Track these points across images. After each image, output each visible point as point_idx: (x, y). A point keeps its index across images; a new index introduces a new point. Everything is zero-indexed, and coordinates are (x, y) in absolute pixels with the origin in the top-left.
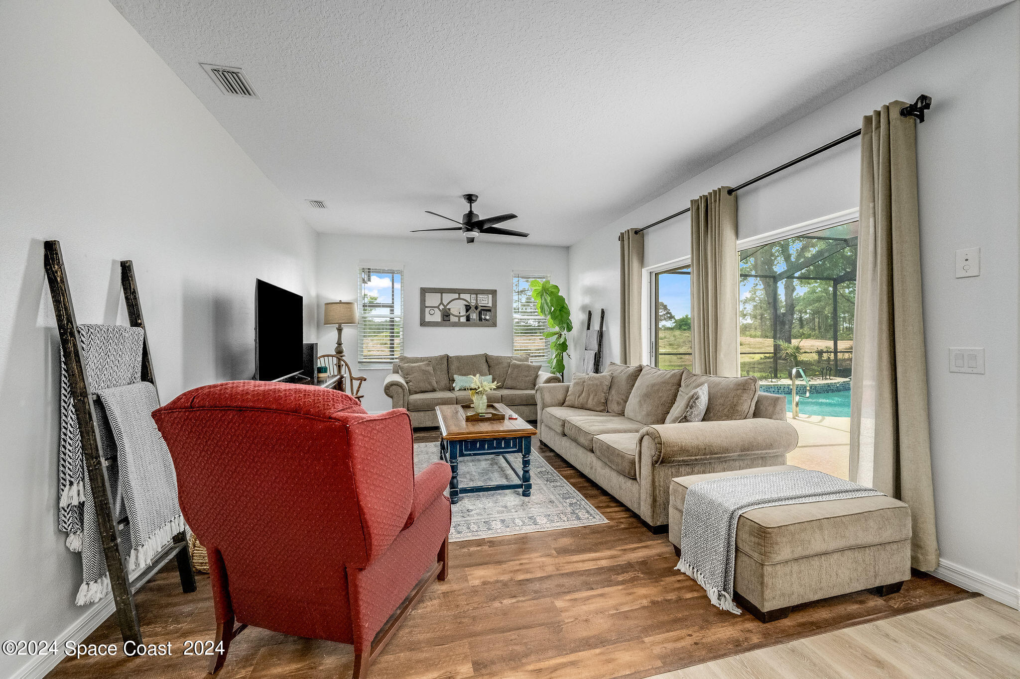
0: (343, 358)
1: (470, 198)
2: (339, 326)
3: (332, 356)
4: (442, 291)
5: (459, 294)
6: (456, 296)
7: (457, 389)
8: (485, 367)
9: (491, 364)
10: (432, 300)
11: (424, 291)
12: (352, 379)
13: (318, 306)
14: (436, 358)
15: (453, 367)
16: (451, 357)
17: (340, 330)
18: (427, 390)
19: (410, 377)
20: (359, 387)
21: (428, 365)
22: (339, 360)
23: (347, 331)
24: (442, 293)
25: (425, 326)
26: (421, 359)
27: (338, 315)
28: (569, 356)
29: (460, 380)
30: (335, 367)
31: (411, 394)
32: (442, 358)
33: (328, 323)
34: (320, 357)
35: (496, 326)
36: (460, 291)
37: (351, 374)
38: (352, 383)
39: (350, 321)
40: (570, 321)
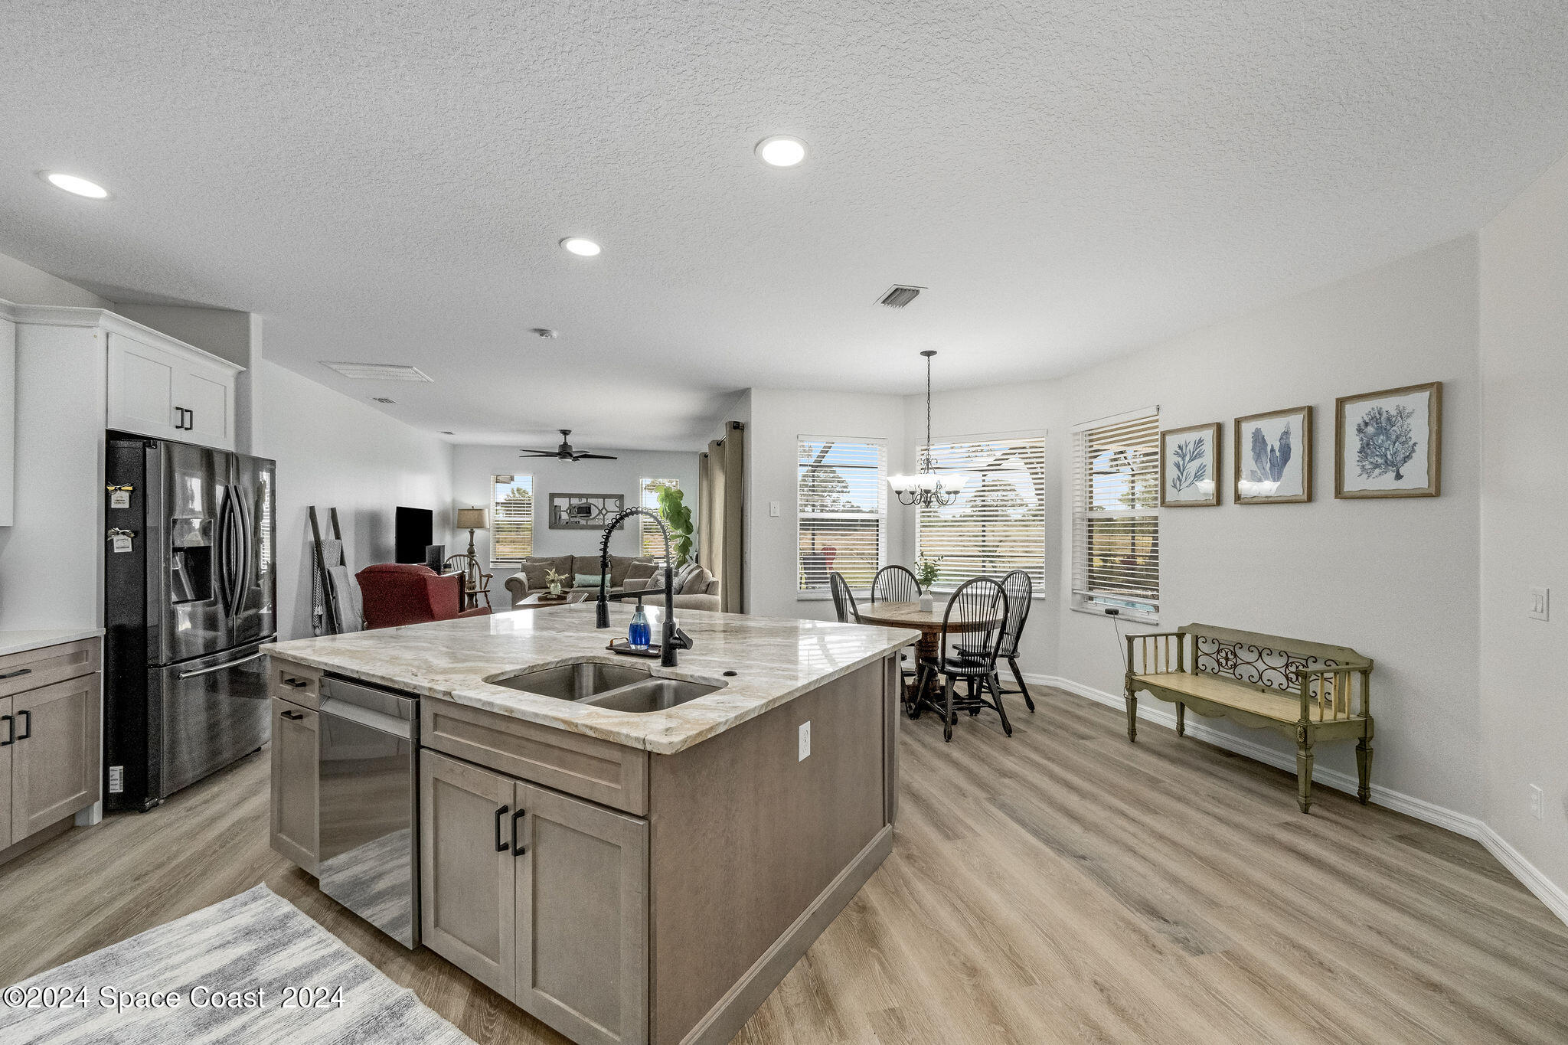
0: (475, 558)
2: (471, 529)
3: (464, 556)
4: (570, 496)
5: (588, 498)
6: (584, 500)
7: (576, 586)
9: (613, 564)
11: (552, 496)
12: (481, 576)
13: (453, 509)
14: (560, 559)
15: (575, 567)
16: (575, 558)
17: (472, 533)
19: (531, 575)
20: (486, 584)
21: (553, 564)
22: (471, 560)
23: (478, 532)
24: (570, 498)
25: (553, 529)
26: (546, 560)
27: (469, 520)
28: (691, 557)
29: (579, 578)
30: (467, 566)
31: (530, 588)
32: (566, 558)
33: (460, 526)
34: (452, 557)
35: (623, 529)
36: (588, 496)
37: (480, 572)
38: (481, 581)
39: (481, 526)
40: (690, 523)
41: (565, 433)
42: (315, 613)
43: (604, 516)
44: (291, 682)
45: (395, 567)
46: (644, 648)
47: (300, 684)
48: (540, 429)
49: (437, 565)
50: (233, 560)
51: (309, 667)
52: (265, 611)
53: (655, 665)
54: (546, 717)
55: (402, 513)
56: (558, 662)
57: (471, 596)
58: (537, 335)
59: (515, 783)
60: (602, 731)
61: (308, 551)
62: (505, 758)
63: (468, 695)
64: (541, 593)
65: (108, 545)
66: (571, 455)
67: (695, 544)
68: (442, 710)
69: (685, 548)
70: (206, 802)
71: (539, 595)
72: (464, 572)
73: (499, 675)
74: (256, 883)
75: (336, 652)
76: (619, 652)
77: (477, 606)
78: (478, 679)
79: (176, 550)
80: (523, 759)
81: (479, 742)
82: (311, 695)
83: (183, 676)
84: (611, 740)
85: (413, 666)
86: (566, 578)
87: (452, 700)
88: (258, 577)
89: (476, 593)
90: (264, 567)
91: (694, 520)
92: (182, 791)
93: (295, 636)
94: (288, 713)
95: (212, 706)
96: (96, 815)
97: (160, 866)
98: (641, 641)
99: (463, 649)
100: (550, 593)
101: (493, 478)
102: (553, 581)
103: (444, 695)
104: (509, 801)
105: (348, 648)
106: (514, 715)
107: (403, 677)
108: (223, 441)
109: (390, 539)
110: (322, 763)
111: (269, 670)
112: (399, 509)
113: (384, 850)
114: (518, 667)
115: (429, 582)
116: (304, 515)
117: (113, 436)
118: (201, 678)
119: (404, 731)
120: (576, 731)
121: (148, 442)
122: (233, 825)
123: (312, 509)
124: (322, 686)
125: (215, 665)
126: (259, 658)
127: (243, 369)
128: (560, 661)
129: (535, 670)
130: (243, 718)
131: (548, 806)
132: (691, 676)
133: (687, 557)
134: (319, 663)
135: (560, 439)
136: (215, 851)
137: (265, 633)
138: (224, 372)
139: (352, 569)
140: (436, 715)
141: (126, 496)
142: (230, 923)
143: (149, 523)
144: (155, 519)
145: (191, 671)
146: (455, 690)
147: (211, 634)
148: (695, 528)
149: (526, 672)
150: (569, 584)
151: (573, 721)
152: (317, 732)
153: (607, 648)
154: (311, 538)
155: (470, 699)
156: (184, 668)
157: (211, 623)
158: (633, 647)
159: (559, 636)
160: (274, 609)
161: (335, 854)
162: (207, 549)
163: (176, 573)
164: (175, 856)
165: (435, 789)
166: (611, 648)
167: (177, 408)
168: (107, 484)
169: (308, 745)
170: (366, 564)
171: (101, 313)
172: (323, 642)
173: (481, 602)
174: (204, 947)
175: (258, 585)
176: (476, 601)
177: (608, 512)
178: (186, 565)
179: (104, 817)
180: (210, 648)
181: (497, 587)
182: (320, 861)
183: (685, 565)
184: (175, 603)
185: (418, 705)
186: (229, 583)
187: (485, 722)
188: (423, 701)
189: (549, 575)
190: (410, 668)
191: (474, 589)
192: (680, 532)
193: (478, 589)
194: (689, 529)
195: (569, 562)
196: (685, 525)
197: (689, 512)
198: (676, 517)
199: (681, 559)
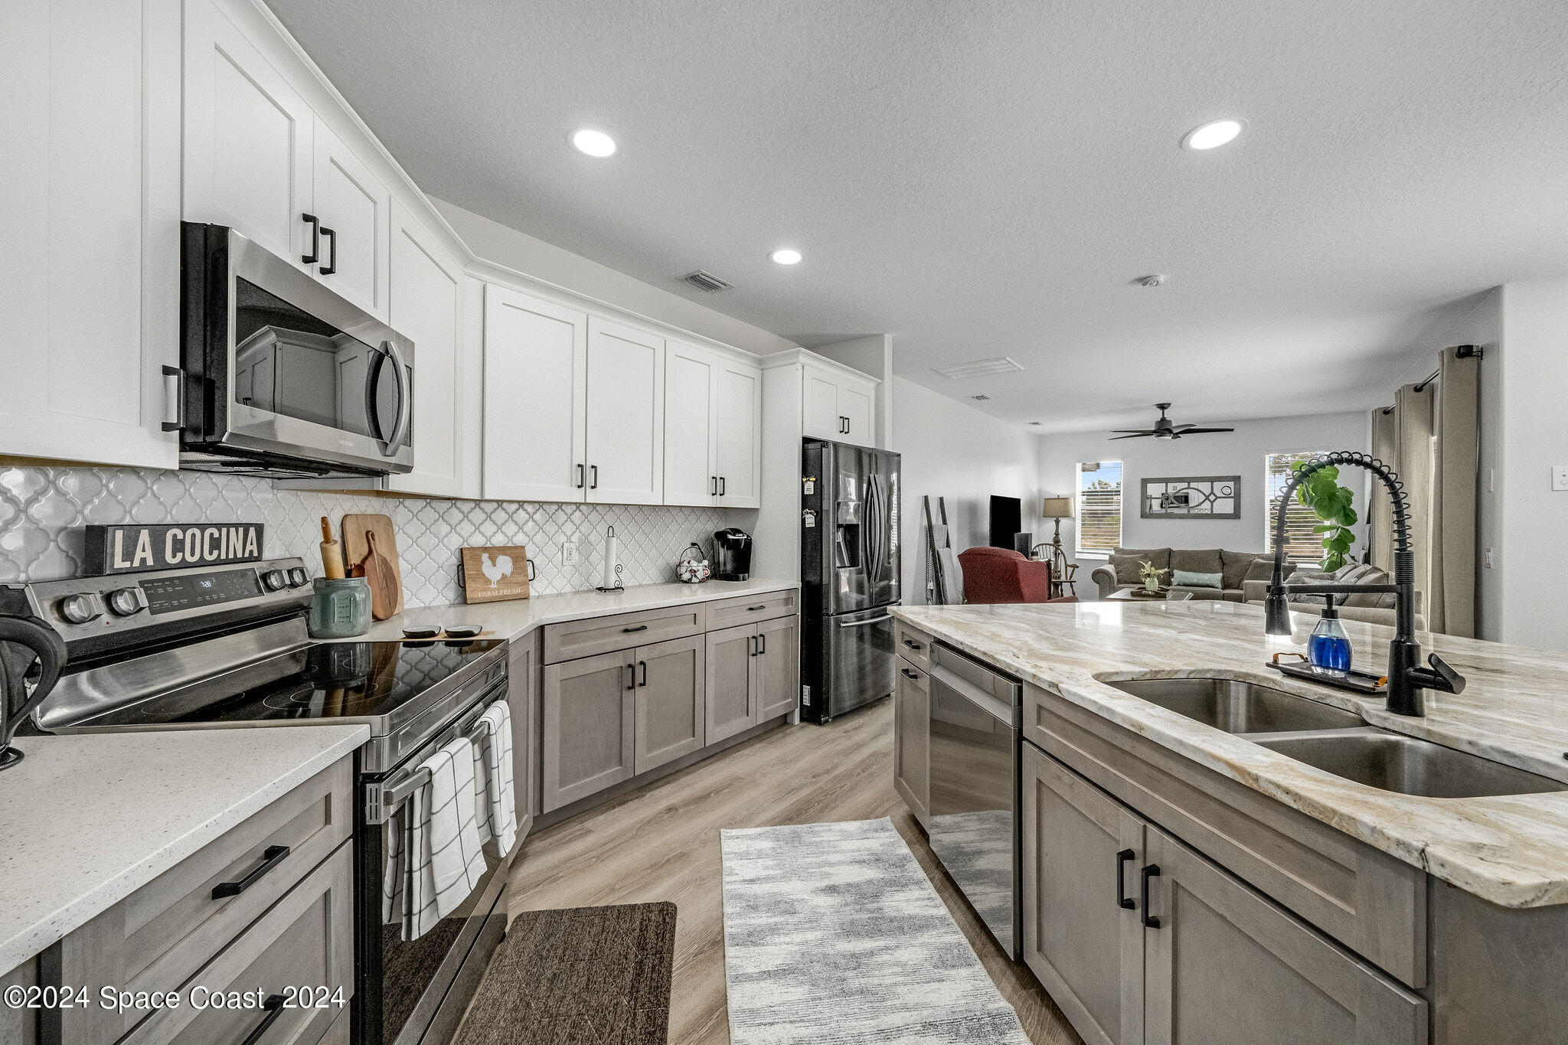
0: (1060, 547)
2: (1057, 518)
3: (1050, 545)
5: (1189, 483)
6: (1185, 485)
7: (1176, 583)
8: (1217, 563)
9: (1226, 560)
10: (1155, 489)
11: (1146, 482)
12: (1067, 566)
13: (1039, 499)
14: (1154, 552)
15: (1174, 562)
16: (1173, 551)
17: (1057, 522)
19: (1121, 568)
20: (1072, 574)
22: (1057, 549)
23: (1064, 522)
24: (1167, 483)
25: (1146, 518)
26: (1138, 552)
27: (1056, 509)
28: (1353, 558)
29: (1179, 575)
30: (1052, 555)
31: (1119, 582)
32: (1162, 552)
33: (1046, 515)
34: (1038, 546)
35: (1239, 518)
36: (1189, 480)
37: (1066, 562)
38: (1066, 570)
39: (1067, 515)
40: (1352, 511)
41: (1162, 407)
42: (928, 587)
43: (1212, 502)
44: (909, 643)
45: (990, 550)
46: (1339, 675)
47: (917, 647)
48: (1132, 407)
49: (1026, 550)
50: (873, 536)
51: (922, 632)
52: (893, 582)
53: (1375, 708)
54: (1196, 749)
55: (995, 500)
56: (1191, 672)
57: (1056, 585)
58: (1139, 286)
59: (1145, 826)
60: (1312, 804)
61: (924, 532)
62: (1131, 787)
63: (1079, 692)
64: (1135, 588)
65: (803, 521)
66: (1170, 431)
68: (1047, 703)
69: (1342, 543)
70: (855, 729)
71: (1132, 590)
72: (1050, 560)
73: (1112, 674)
74: (883, 815)
75: (943, 621)
76: (1289, 674)
77: (1062, 595)
78: (1087, 674)
79: (839, 526)
80: (1157, 796)
81: (1093, 754)
82: (924, 659)
83: (843, 625)
84: (1333, 824)
85: (1013, 646)
86: (1166, 572)
87: (1060, 695)
88: (889, 556)
89: (1061, 583)
90: (893, 548)
91: (1359, 506)
92: (841, 716)
93: (914, 603)
94: (906, 671)
95: (860, 653)
96: (797, 720)
97: (827, 772)
98: (1336, 662)
99: (1063, 636)
100: (1144, 588)
101: (1079, 466)
102: (1148, 575)
103: (1050, 686)
104: (1136, 846)
105: (954, 618)
106: (1143, 733)
107: (1006, 658)
108: (868, 443)
109: (985, 525)
110: (932, 721)
111: (896, 632)
112: (993, 498)
113: (984, 826)
114: (1137, 669)
115: (1020, 567)
116: (922, 501)
117: (806, 441)
118: (855, 628)
119: (1007, 716)
120: (1255, 786)
121: (824, 444)
122: (871, 755)
123: (926, 498)
124: (932, 651)
125: (862, 620)
126: (890, 619)
127: (880, 381)
128: (1195, 671)
129: (1159, 676)
130: (880, 666)
131: (1199, 878)
132: (1470, 743)
133: (1346, 556)
134: (930, 629)
135: (1158, 415)
136: (859, 774)
137: (893, 599)
138: (867, 385)
139: (956, 550)
140: (1040, 707)
141: (812, 484)
142: (867, 844)
143: (824, 508)
144: (828, 504)
145: (847, 622)
146: (1062, 683)
147: (860, 597)
148: (1362, 516)
149: (1147, 677)
150: (1167, 580)
151: (1249, 770)
152: (928, 694)
153: (1268, 665)
154: (925, 523)
155: (1082, 698)
156: (844, 620)
157: (860, 589)
158: (1318, 670)
159: (1182, 637)
160: (899, 581)
161: (943, 813)
162: (857, 526)
163: (839, 543)
164: (834, 768)
165: (1039, 791)
166: (1274, 665)
167: (841, 417)
168: (802, 477)
169: (921, 704)
170: (967, 547)
171: (799, 351)
172: (933, 609)
173: (1067, 593)
174: (848, 857)
175: (889, 563)
176: (1062, 590)
177: (1216, 498)
178: (845, 539)
179: (800, 721)
180: (860, 607)
181: (1083, 577)
182: (931, 815)
184: (839, 567)
185: (1020, 689)
186: (870, 557)
187: (1105, 732)
188: (1025, 688)
189: (1144, 567)
190: (1011, 648)
191: (1059, 578)
192: (1333, 522)
193: (1063, 578)
194: (1349, 517)
195: (1167, 556)
196: (1342, 514)
197: (1348, 495)
198: (1326, 503)
199: (1334, 559)
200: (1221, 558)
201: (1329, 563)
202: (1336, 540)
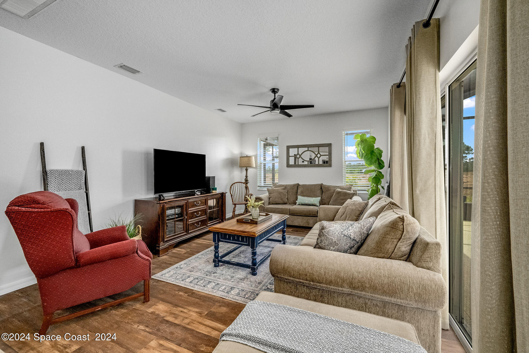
0: (248, 184)
1: (274, 91)
2: (246, 168)
4: (298, 147)
5: (308, 148)
6: (306, 149)
7: (298, 204)
8: (319, 192)
9: (324, 190)
10: (293, 152)
11: (288, 148)
12: (249, 195)
14: (291, 185)
15: (299, 191)
16: (300, 185)
17: (247, 170)
18: (280, 203)
19: (271, 195)
21: (284, 189)
22: (247, 186)
23: (250, 170)
24: (298, 148)
25: (288, 167)
26: (283, 186)
27: (245, 162)
28: (383, 187)
29: (301, 199)
32: (294, 185)
33: (240, 165)
35: (331, 166)
36: (308, 146)
37: (249, 192)
39: (251, 167)
40: (381, 160)
43: (319, 158)
67: (387, 177)
69: (377, 179)
91: (385, 158)
133: (379, 186)
148: (386, 164)
150: (293, 202)
177: (321, 155)
183: (376, 197)
192: (373, 167)
194: (380, 165)
195: (296, 188)
196: (377, 162)
197: (380, 152)
198: (370, 156)
199: (374, 188)
200: (321, 188)
201: (371, 190)
202: (374, 178)
